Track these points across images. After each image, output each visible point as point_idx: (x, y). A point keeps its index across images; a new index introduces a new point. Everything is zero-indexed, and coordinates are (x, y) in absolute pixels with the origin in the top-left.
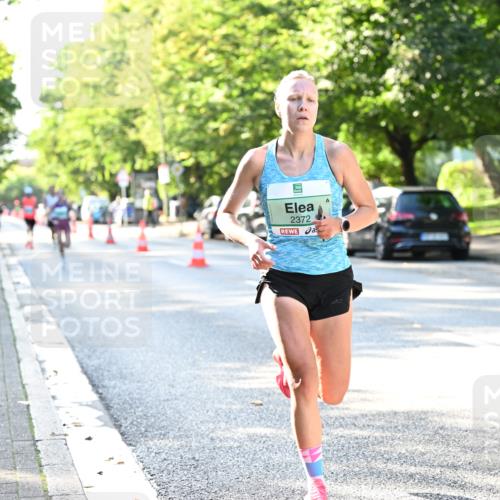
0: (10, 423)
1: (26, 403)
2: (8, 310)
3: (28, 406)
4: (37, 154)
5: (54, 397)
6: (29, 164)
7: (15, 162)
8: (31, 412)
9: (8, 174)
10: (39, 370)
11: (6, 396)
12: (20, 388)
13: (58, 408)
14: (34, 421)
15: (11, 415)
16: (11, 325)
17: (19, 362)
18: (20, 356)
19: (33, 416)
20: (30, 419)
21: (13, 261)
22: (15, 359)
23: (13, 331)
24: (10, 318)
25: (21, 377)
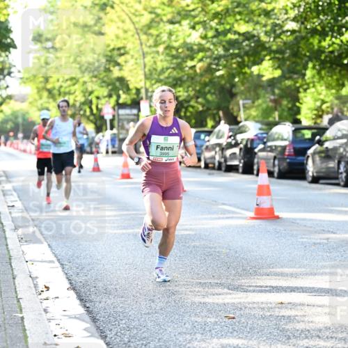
0: (6, 333)
1: (21, 315)
2: (4, 231)
3: (22, 318)
4: (30, 90)
5: (46, 311)
6: (23, 99)
7: (10, 97)
8: (25, 324)
9: (4, 107)
10: (32, 286)
11: (3, 309)
12: (15, 302)
13: (49, 320)
14: (27, 332)
15: (7, 326)
16: (7, 245)
17: (14, 278)
18: (15, 273)
19: (26, 328)
20: (25, 330)
21: (8, 187)
22: (10, 276)
23: (9, 251)
24: (6, 238)
25: (16, 292)
